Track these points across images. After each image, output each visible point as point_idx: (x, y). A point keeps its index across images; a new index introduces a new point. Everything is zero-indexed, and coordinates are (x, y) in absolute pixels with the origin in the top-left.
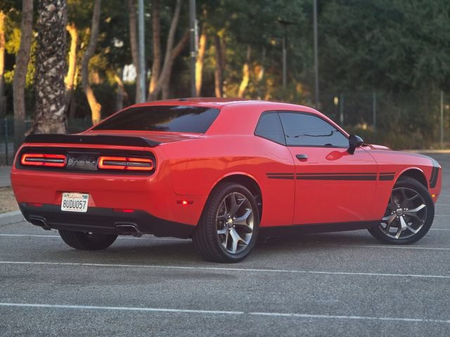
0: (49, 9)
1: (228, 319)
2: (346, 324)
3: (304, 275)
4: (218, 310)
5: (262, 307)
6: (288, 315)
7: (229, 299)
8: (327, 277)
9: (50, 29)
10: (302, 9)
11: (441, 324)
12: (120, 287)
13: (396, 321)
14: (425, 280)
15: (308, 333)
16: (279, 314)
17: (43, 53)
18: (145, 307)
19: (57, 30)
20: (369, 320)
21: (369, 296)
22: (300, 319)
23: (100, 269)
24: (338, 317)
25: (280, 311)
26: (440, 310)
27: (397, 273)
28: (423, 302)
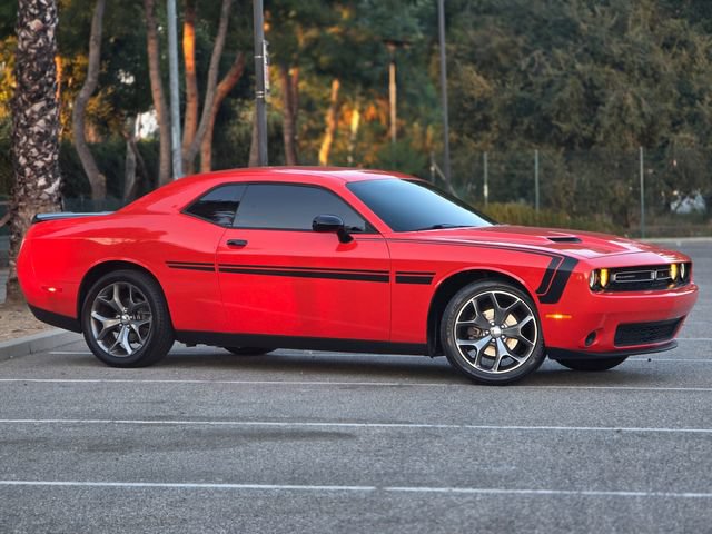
0: (32, 28)
1: (354, 498)
2: (533, 501)
3: (457, 432)
4: (335, 484)
5: (402, 479)
6: (442, 490)
7: (350, 469)
8: (493, 433)
9: (35, 59)
10: (417, 20)
11: (676, 499)
12: (180, 454)
13: (607, 496)
14: (643, 436)
15: (478, 516)
16: (429, 489)
17: (24, 96)
18: (224, 483)
19: (46, 59)
20: (566, 495)
21: (561, 461)
22: (462, 495)
23: (145, 429)
24: (519, 491)
25: (431, 485)
26: (671, 479)
27: (599, 425)
28: (645, 467)
